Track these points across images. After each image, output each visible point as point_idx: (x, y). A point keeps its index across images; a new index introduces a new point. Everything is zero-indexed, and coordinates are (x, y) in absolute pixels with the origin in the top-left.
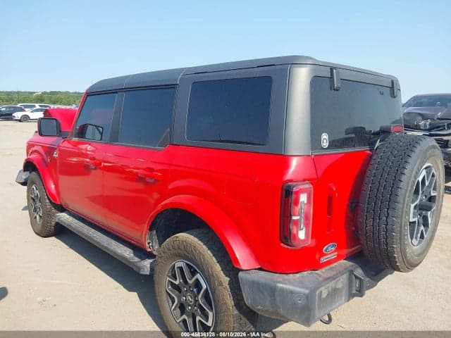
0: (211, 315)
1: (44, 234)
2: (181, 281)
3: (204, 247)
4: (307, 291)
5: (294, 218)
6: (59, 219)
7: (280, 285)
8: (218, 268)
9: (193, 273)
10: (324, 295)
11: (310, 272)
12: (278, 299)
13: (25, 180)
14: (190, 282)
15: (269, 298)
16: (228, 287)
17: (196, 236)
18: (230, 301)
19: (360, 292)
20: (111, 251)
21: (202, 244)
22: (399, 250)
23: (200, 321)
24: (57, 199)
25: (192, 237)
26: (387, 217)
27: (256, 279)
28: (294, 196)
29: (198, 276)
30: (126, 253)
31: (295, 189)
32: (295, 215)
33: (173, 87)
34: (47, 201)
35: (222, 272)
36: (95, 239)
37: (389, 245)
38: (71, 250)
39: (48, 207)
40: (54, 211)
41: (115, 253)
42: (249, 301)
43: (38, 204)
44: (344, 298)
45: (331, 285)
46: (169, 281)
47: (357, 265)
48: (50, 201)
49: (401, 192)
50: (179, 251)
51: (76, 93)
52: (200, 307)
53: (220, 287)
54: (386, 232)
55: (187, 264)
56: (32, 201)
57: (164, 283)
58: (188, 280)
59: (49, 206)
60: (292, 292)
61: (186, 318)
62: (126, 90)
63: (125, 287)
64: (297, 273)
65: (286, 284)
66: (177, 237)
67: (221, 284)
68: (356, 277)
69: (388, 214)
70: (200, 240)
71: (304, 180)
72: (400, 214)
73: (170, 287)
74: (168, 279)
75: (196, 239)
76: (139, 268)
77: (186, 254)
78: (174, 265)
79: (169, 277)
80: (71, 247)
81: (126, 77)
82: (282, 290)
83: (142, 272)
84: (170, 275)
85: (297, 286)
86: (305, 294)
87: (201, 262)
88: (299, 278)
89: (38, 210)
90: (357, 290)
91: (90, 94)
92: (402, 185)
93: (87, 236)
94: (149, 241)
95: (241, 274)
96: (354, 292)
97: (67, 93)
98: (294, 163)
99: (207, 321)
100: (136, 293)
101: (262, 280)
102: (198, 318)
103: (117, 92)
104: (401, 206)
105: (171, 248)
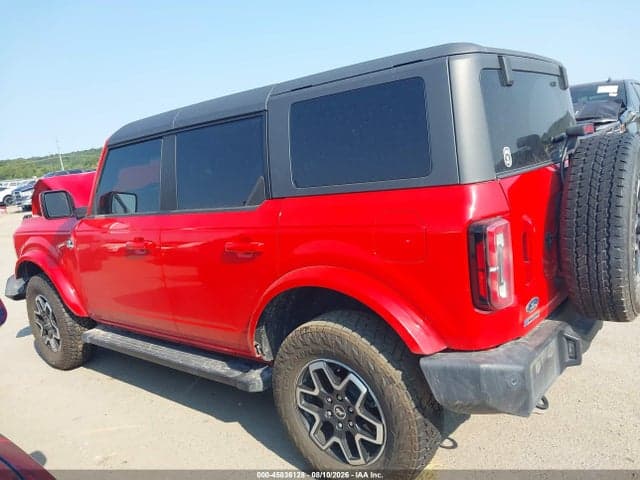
0: (379, 428)
1: (66, 365)
2: (322, 389)
3: (355, 334)
4: (520, 368)
5: (492, 270)
6: (91, 338)
7: (484, 366)
8: (382, 359)
9: (342, 374)
10: (538, 371)
11: (513, 342)
12: (485, 385)
13: (19, 291)
14: (338, 388)
15: (472, 387)
16: (402, 383)
17: (337, 322)
18: (408, 403)
19: (576, 357)
20: (193, 369)
21: (350, 331)
22: (627, 291)
23: (362, 440)
24: (82, 308)
25: (331, 324)
26: (608, 249)
27: (448, 365)
28: (488, 239)
29: (351, 377)
30: (218, 367)
31: (488, 229)
32: (492, 266)
33: (259, 115)
34: (66, 315)
35: (389, 365)
36: (160, 356)
37: (615, 286)
38: (116, 380)
39: (69, 324)
40: (78, 328)
41: (199, 370)
42: (442, 396)
43: (50, 323)
44: (556, 372)
45: (542, 355)
46: (302, 393)
47: (565, 323)
48: (71, 315)
49: (622, 212)
50: (315, 347)
51: (33, 159)
52: (360, 420)
53: (391, 387)
54: (608, 270)
55: (329, 364)
56: (37, 321)
57: (293, 397)
58: (335, 387)
59: (69, 321)
60: (502, 373)
61: (338, 440)
62: (178, 131)
63: (218, 417)
64: (497, 347)
65: (492, 363)
66: (306, 328)
67: (392, 381)
68: (568, 339)
69: (609, 244)
70: (344, 326)
71: (494, 215)
72: (625, 241)
73: (303, 402)
74: (299, 390)
75: (339, 327)
76: (246, 384)
77: (328, 349)
78: (308, 368)
79: (300, 387)
80: (114, 376)
81: (171, 114)
82: (488, 372)
83: (252, 389)
84: (301, 384)
85: (506, 363)
86: (519, 372)
87: (354, 355)
88: (504, 352)
89: (50, 332)
90: (571, 357)
91: (112, 147)
92: (622, 202)
93: (144, 354)
94: (255, 343)
95: (423, 362)
96: (568, 360)
97: (20, 161)
98: (474, 193)
99: (375, 437)
100: (237, 423)
101: (456, 365)
102: (358, 437)
103: (161, 137)
104: (625, 230)
105: (300, 345)
